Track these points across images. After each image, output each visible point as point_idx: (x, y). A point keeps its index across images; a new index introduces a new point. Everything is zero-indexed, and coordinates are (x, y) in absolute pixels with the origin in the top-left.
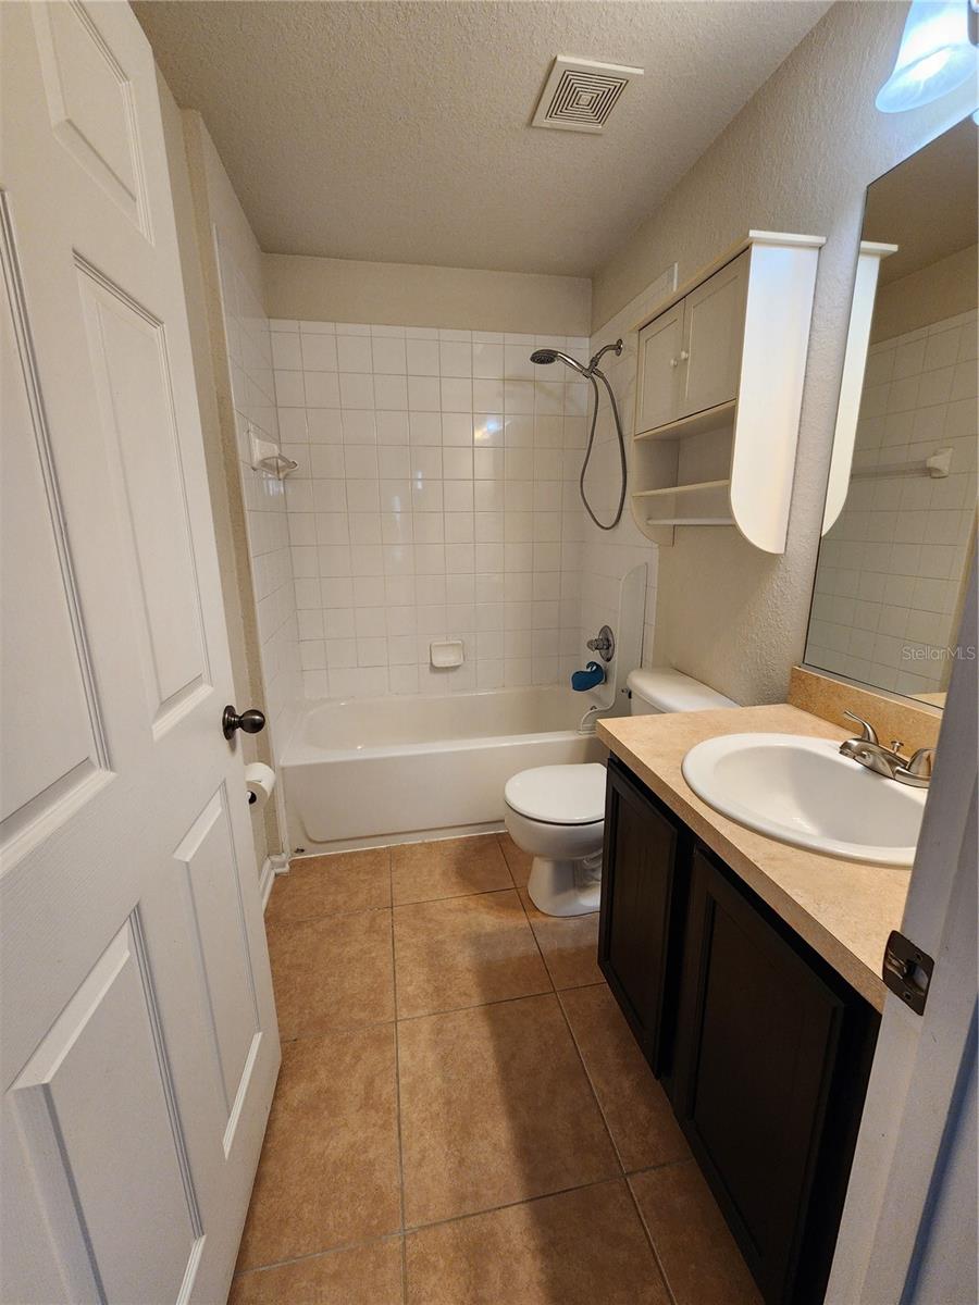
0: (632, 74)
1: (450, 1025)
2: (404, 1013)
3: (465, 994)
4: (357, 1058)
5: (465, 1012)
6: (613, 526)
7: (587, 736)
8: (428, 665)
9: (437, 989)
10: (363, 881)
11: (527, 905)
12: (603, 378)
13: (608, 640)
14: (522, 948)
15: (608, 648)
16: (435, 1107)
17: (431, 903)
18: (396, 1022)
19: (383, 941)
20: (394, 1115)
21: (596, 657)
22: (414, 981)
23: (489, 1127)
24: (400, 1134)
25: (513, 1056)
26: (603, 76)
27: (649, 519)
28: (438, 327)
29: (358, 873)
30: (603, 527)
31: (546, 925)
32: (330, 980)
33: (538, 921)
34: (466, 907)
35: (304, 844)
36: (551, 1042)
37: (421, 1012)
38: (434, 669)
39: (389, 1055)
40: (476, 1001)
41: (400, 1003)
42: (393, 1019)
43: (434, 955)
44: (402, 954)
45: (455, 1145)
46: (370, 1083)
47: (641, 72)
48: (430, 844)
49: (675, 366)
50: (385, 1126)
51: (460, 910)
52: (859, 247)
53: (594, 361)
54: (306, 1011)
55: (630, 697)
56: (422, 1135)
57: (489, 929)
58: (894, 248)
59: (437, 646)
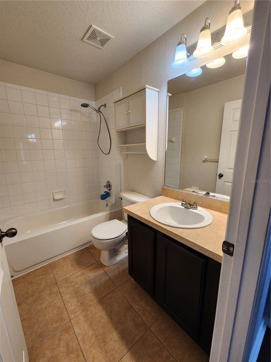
0: (112, 37)
1: (89, 312)
2: (72, 316)
3: (91, 300)
4: (60, 340)
5: (92, 306)
6: (108, 154)
7: (109, 212)
8: (52, 199)
9: (81, 303)
10: (42, 279)
11: (101, 266)
12: (102, 114)
13: (109, 185)
14: (104, 279)
15: (110, 187)
16: (93, 341)
17: (71, 277)
18: (70, 320)
19: (57, 296)
20: (80, 351)
21: (106, 190)
22: (72, 304)
23: (111, 336)
24: (84, 356)
25: (111, 312)
26: (104, 35)
27: (121, 152)
28: (47, 91)
29: (39, 276)
30: (105, 154)
31: (109, 269)
32: (40, 318)
33: (107, 269)
34: (83, 273)
35: (13, 274)
36: (121, 302)
37: (78, 313)
38: (54, 200)
39: (71, 333)
40: (95, 301)
41: (70, 314)
42: (69, 320)
43: (77, 293)
44: (66, 297)
45: (103, 348)
46: (68, 345)
47: (114, 37)
48: (64, 258)
49: (127, 114)
50: (78, 356)
51: (81, 275)
52: (167, 95)
53: (99, 108)
54: (33, 334)
55: (122, 199)
56: (91, 351)
57: (92, 277)
58: (171, 95)
59: (55, 193)
